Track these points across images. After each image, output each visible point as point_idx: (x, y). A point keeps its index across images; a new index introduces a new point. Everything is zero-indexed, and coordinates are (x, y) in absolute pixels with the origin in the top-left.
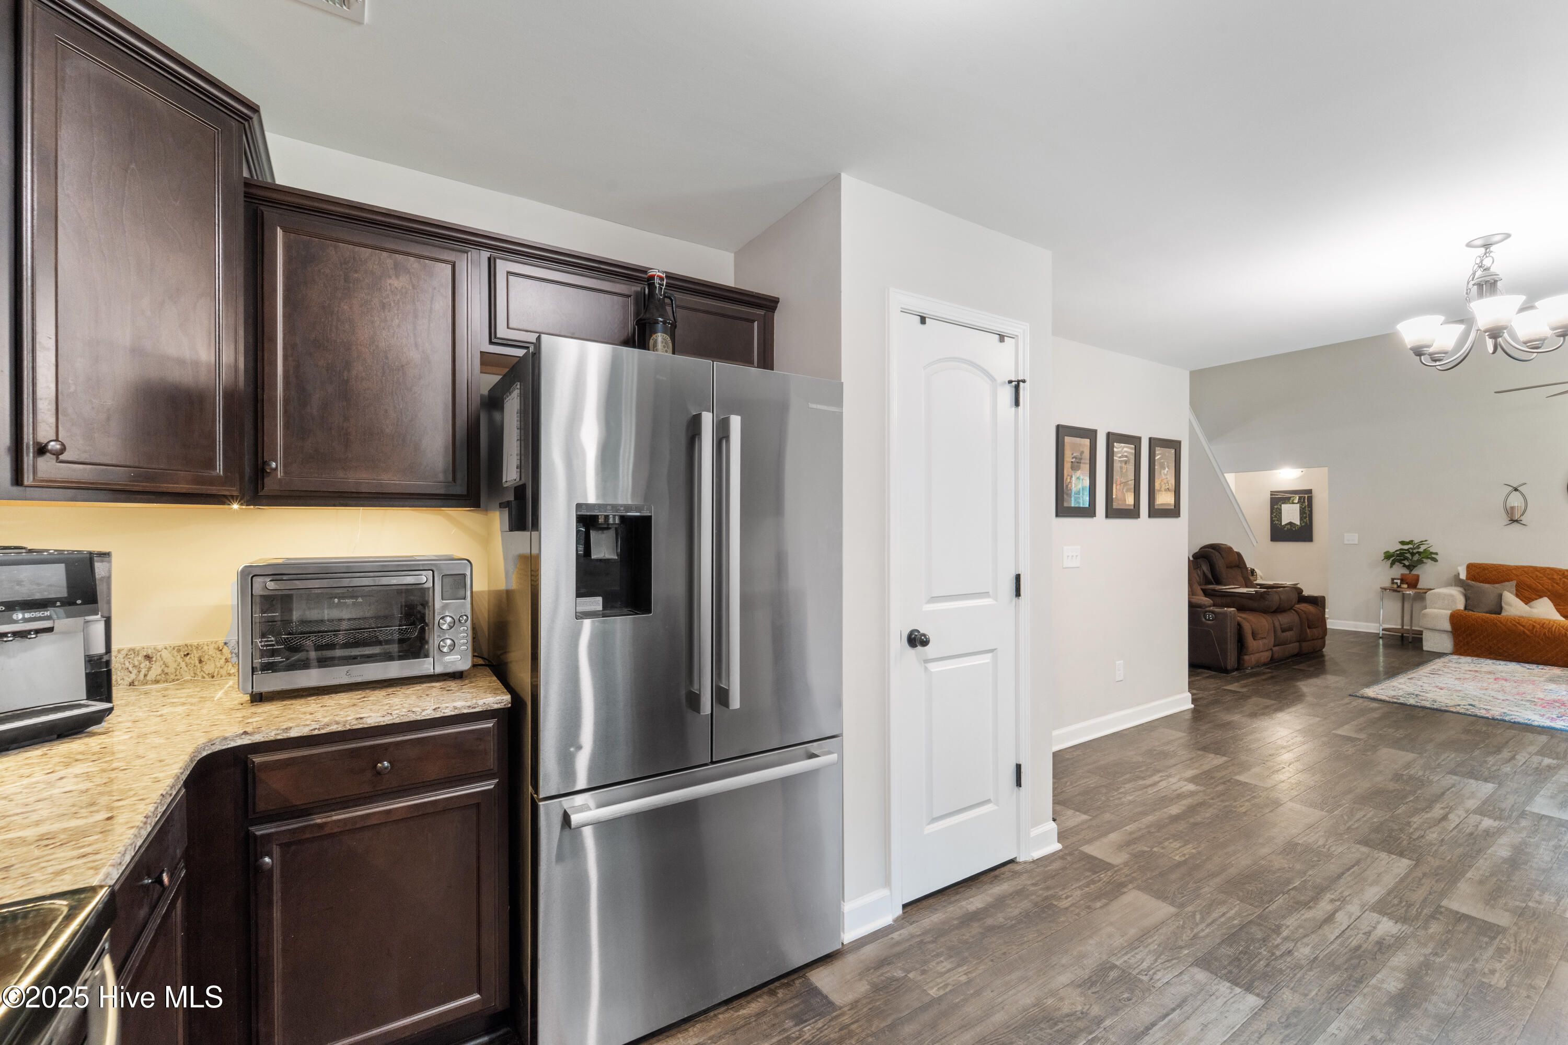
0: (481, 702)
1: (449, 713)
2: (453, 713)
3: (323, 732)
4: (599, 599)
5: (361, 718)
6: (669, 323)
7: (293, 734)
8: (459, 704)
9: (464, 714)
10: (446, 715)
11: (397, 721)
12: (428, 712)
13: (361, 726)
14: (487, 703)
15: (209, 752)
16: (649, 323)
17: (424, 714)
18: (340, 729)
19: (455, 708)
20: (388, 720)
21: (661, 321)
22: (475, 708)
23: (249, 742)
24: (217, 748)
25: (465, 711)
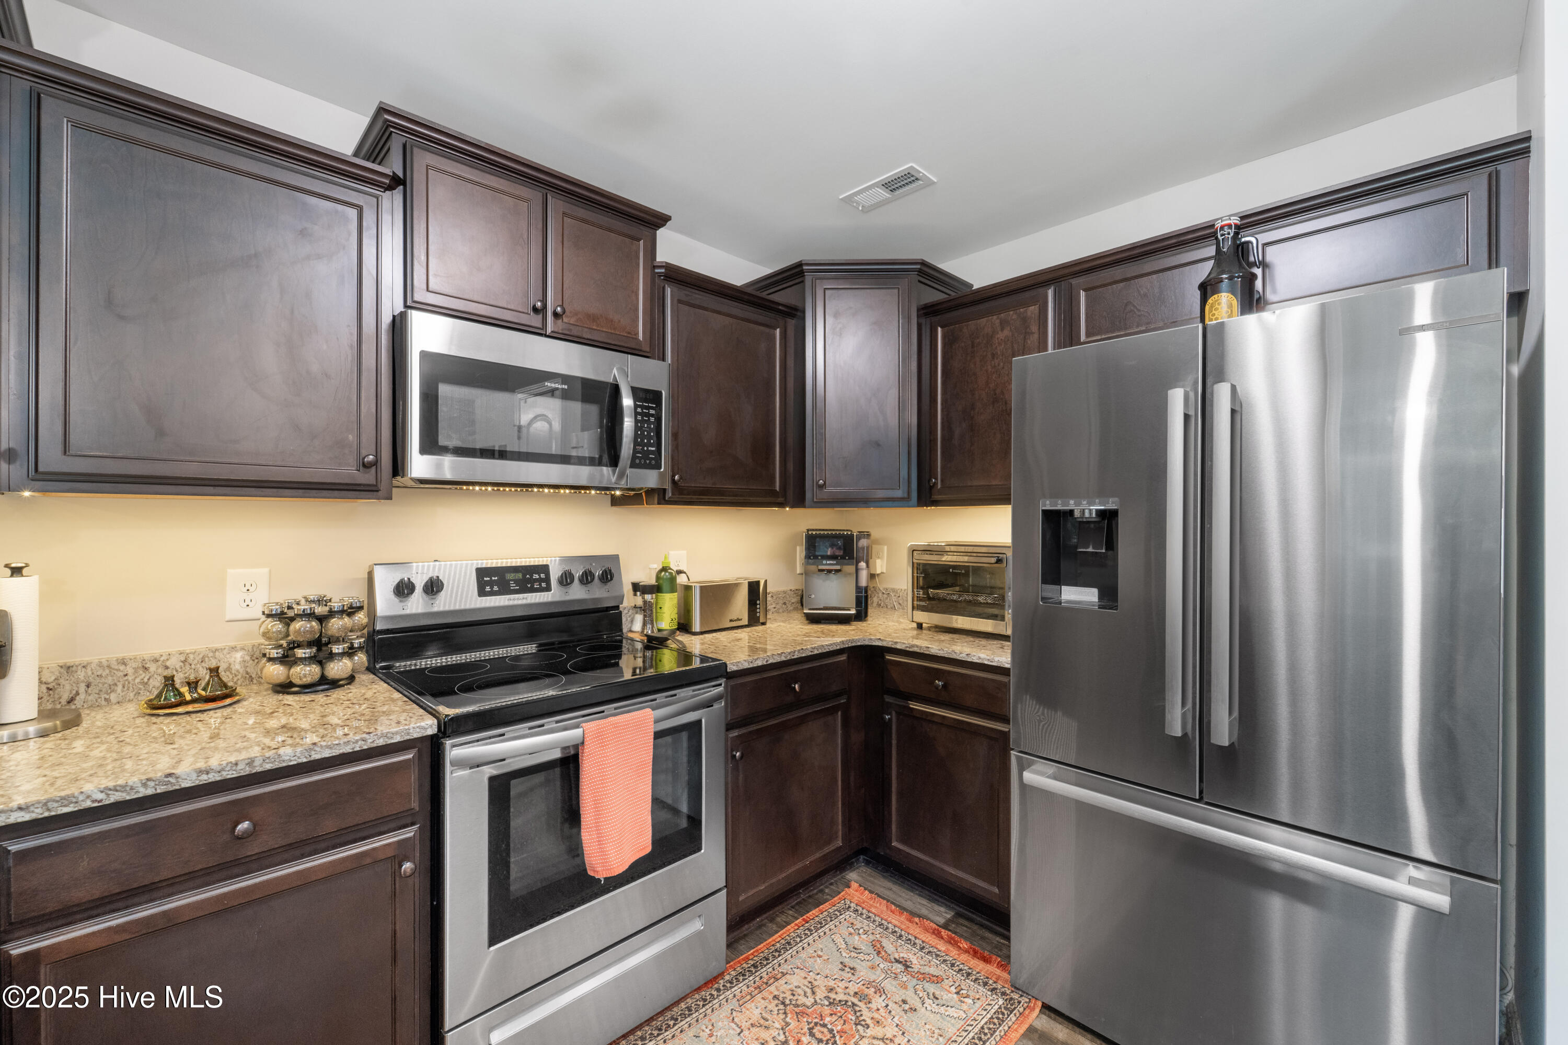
0: (996, 659)
1: (975, 660)
2: (978, 661)
3: (911, 650)
4: (1095, 591)
5: (928, 648)
6: (1238, 277)
7: (898, 647)
8: (982, 656)
9: (985, 664)
10: (974, 661)
11: (946, 656)
12: (963, 655)
13: (928, 653)
14: (1000, 660)
15: (862, 644)
16: (1211, 285)
17: (961, 655)
18: (918, 651)
19: (980, 658)
20: (941, 653)
21: (1226, 278)
22: (992, 662)
23: (881, 645)
24: (867, 643)
25: (986, 662)
